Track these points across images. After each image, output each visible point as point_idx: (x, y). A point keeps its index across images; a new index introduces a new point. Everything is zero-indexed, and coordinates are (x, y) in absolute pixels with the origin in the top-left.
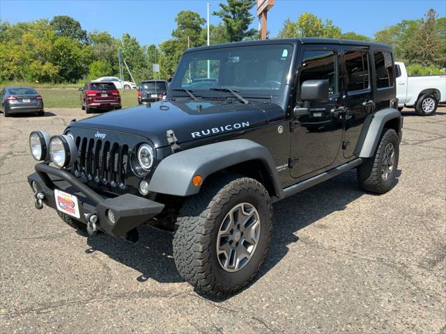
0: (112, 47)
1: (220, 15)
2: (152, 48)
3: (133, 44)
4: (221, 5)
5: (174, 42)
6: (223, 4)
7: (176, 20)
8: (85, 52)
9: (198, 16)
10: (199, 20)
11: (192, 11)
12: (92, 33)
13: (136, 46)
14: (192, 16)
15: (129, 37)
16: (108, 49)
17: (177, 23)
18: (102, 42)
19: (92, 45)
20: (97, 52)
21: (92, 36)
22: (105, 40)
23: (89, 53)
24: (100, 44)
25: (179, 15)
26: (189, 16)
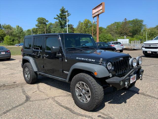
0: (12, 31)
1: (57, 19)
2: (28, 31)
3: (20, 29)
4: (57, 15)
5: (37, 28)
6: (58, 15)
7: (37, 21)
8: (1, 32)
9: (45, 19)
10: (46, 21)
11: (43, 18)
12: (3, 25)
13: (22, 30)
14: (43, 19)
15: (19, 27)
16: (10, 31)
17: (37, 22)
18: (8, 29)
19: (3, 29)
20: (6, 32)
21: (3, 26)
22: (9, 27)
23: (3, 33)
24: (7, 29)
25: (38, 19)
26: (42, 19)
